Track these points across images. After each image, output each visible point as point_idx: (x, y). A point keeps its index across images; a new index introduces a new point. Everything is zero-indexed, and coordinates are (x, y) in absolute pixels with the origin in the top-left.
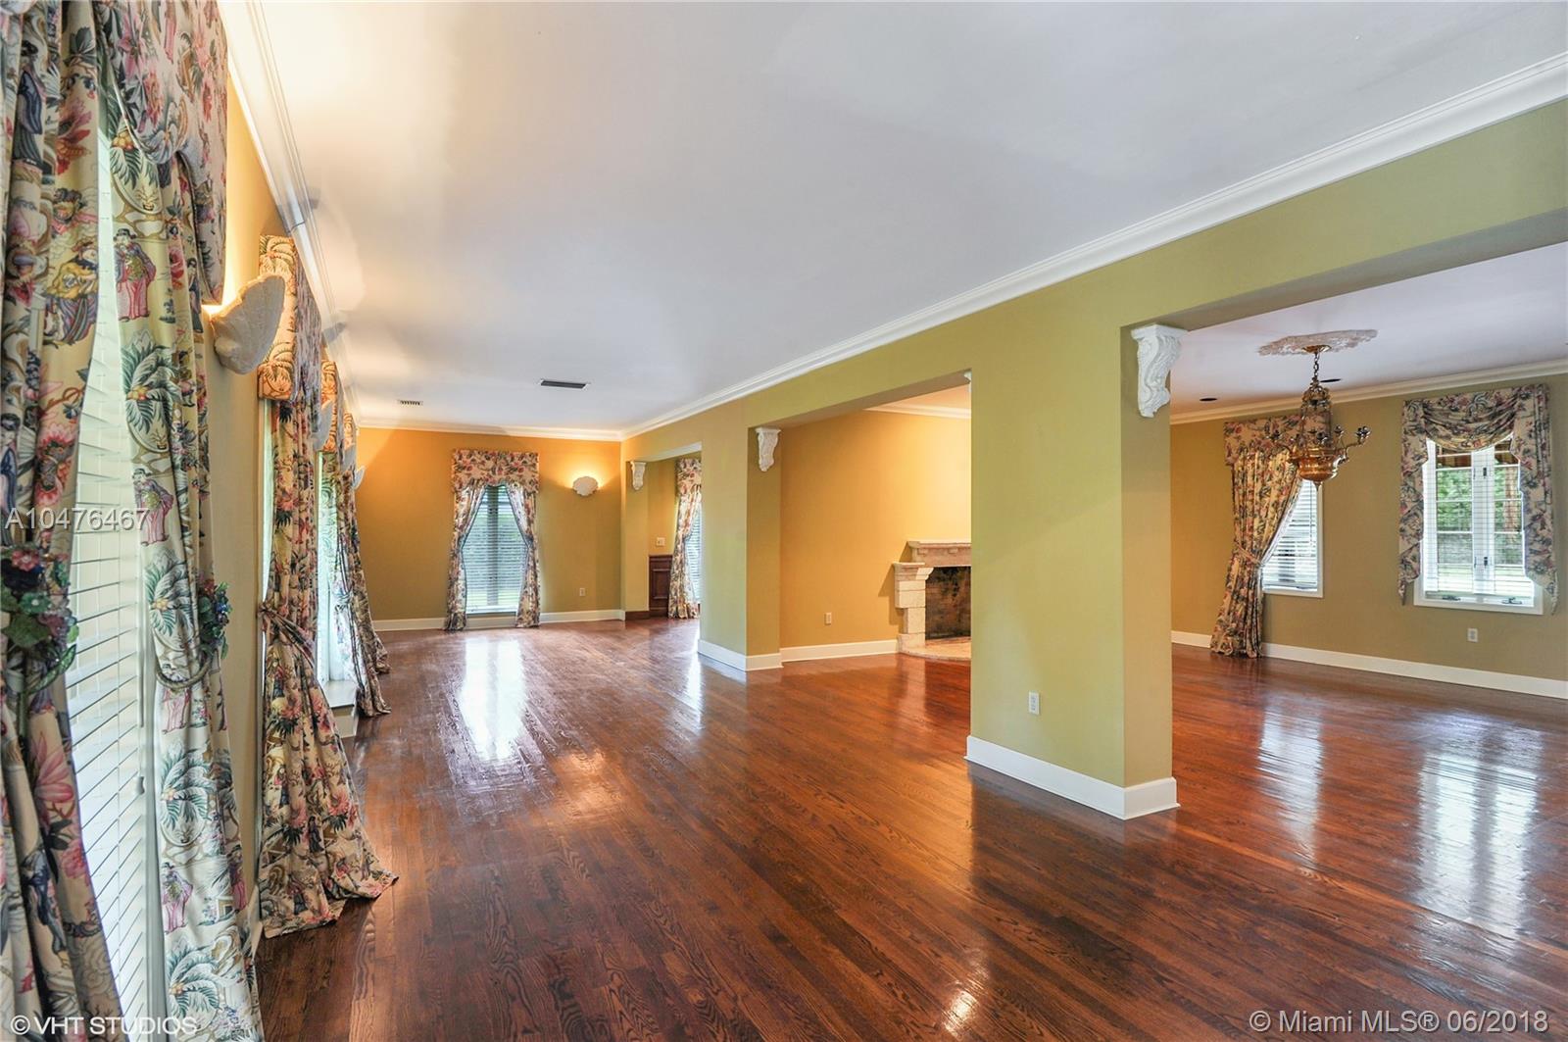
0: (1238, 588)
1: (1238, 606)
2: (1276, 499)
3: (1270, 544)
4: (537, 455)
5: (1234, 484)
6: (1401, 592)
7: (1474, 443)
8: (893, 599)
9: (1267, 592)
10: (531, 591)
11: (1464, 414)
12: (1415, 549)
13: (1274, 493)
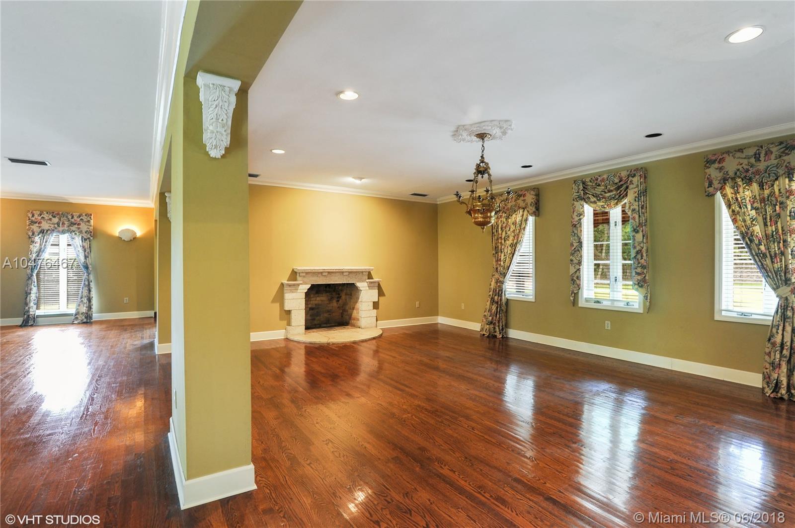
0: (494, 295)
1: (493, 306)
2: (512, 242)
3: (508, 269)
4: (91, 215)
5: (493, 233)
6: (572, 298)
7: (608, 206)
8: (282, 305)
9: (509, 298)
10: (85, 300)
11: (603, 188)
12: (578, 272)
13: (511, 238)
